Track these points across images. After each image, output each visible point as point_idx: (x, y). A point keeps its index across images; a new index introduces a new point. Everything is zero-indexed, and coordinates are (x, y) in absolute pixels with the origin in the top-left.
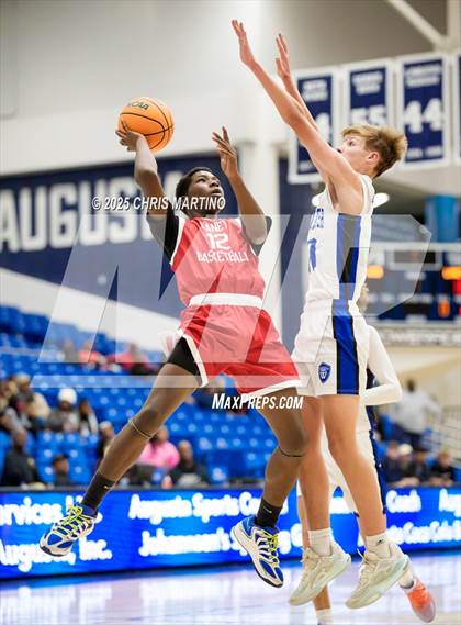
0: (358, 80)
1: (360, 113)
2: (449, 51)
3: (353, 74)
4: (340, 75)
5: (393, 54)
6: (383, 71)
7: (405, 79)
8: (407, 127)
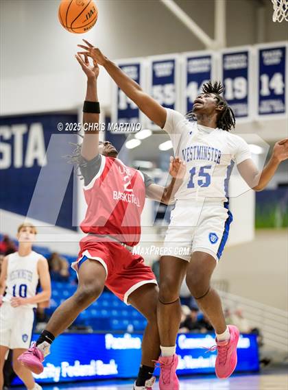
0: (158, 67)
1: (158, 88)
2: (216, 49)
3: (154, 63)
4: (146, 63)
5: (180, 51)
6: (173, 61)
7: (188, 68)
8: (188, 99)
